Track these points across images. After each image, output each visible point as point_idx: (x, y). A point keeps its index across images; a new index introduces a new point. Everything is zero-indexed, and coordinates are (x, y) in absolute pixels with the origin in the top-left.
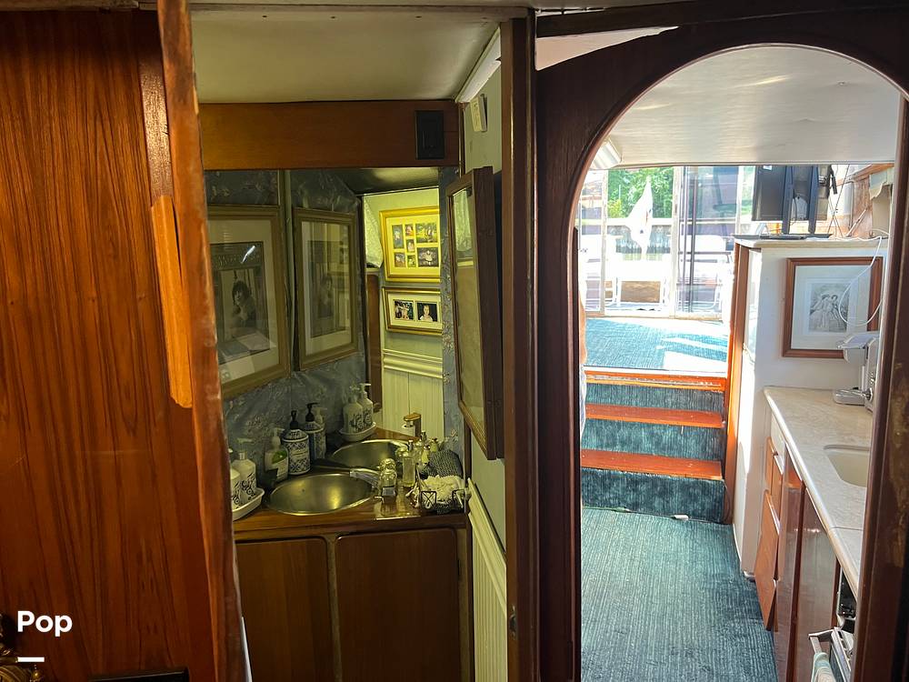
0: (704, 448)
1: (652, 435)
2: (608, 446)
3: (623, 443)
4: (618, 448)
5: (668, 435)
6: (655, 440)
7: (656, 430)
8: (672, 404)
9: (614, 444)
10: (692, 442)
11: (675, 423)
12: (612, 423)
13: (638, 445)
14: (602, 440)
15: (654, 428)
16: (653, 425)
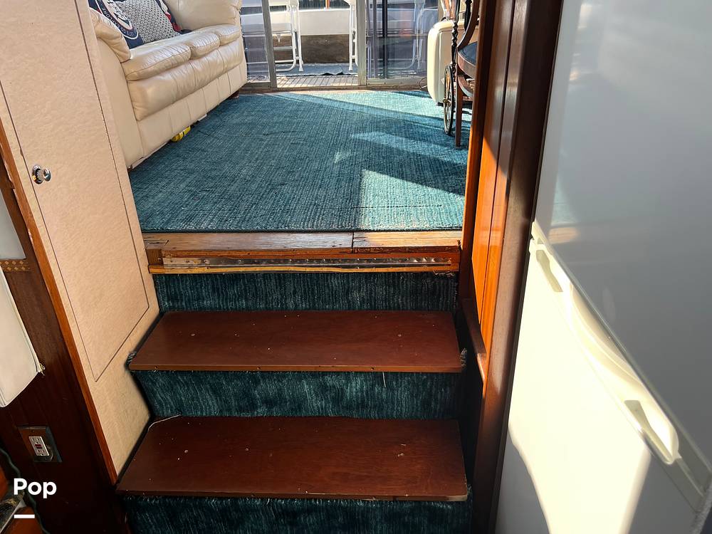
0: (426, 404)
1: (324, 389)
2: (240, 409)
3: (269, 403)
4: (261, 411)
5: (355, 388)
6: (330, 395)
7: (330, 381)
8: (363, 302)
9: (253, 406)
10: (402, 394)
11: (367, 368)
12: (238, 375)
13: (299, 403)
14: (226, 401)
15: (328, 378)
16: (324, 374)
